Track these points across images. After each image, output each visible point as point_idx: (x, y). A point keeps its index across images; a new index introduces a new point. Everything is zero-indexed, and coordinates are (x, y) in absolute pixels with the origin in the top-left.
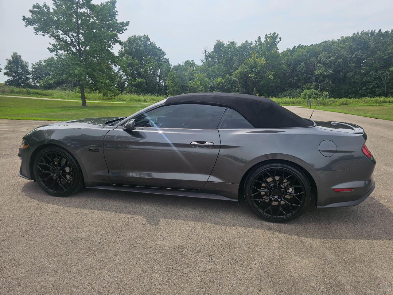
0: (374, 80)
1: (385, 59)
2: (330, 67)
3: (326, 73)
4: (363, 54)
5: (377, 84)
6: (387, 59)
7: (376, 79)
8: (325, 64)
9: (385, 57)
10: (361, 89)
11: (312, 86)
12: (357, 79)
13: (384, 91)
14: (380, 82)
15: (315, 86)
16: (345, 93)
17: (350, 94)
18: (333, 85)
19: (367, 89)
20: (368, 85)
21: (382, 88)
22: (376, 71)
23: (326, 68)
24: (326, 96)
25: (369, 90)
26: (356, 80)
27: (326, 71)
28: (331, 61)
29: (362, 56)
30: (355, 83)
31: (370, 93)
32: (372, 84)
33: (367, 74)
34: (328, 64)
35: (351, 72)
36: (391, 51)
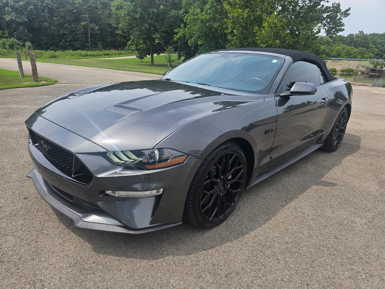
0: (70, 33)
1: (75, 13)
2: (21, 13)
3: (18, 20)
4: (53, 4)
5: (73, 37)
6: (76, 12)
7: (72, 32)
8: (14, 9)
9: (74, 11)
10: (60, 41)
11: (5, 34)
12: (54, 30)
13: (81, 44)
14: (75, 35)
15: (9, 34)
16: (45, 44)
17: (50, 46)
18: (31, 35)
19: (66, 42)
20: (66, 38)
21: (79, 42)
22: (70, 24)
23: (17, 13)
24: (30, 47)
25: (68, 43)
26: (54, 32)
27: (19, 18)
28: (20, 6)
29: (53, 6)
30: (53, 34)
31: (70, 45)
32: (69, 37)
33: (61, 26)
34: (17, 9)
35: (46, 22)
36: (77, 5)
